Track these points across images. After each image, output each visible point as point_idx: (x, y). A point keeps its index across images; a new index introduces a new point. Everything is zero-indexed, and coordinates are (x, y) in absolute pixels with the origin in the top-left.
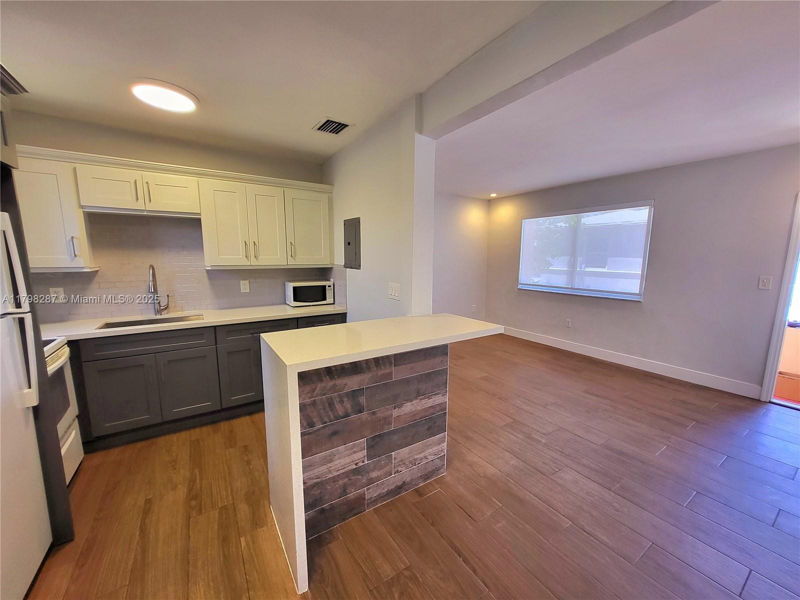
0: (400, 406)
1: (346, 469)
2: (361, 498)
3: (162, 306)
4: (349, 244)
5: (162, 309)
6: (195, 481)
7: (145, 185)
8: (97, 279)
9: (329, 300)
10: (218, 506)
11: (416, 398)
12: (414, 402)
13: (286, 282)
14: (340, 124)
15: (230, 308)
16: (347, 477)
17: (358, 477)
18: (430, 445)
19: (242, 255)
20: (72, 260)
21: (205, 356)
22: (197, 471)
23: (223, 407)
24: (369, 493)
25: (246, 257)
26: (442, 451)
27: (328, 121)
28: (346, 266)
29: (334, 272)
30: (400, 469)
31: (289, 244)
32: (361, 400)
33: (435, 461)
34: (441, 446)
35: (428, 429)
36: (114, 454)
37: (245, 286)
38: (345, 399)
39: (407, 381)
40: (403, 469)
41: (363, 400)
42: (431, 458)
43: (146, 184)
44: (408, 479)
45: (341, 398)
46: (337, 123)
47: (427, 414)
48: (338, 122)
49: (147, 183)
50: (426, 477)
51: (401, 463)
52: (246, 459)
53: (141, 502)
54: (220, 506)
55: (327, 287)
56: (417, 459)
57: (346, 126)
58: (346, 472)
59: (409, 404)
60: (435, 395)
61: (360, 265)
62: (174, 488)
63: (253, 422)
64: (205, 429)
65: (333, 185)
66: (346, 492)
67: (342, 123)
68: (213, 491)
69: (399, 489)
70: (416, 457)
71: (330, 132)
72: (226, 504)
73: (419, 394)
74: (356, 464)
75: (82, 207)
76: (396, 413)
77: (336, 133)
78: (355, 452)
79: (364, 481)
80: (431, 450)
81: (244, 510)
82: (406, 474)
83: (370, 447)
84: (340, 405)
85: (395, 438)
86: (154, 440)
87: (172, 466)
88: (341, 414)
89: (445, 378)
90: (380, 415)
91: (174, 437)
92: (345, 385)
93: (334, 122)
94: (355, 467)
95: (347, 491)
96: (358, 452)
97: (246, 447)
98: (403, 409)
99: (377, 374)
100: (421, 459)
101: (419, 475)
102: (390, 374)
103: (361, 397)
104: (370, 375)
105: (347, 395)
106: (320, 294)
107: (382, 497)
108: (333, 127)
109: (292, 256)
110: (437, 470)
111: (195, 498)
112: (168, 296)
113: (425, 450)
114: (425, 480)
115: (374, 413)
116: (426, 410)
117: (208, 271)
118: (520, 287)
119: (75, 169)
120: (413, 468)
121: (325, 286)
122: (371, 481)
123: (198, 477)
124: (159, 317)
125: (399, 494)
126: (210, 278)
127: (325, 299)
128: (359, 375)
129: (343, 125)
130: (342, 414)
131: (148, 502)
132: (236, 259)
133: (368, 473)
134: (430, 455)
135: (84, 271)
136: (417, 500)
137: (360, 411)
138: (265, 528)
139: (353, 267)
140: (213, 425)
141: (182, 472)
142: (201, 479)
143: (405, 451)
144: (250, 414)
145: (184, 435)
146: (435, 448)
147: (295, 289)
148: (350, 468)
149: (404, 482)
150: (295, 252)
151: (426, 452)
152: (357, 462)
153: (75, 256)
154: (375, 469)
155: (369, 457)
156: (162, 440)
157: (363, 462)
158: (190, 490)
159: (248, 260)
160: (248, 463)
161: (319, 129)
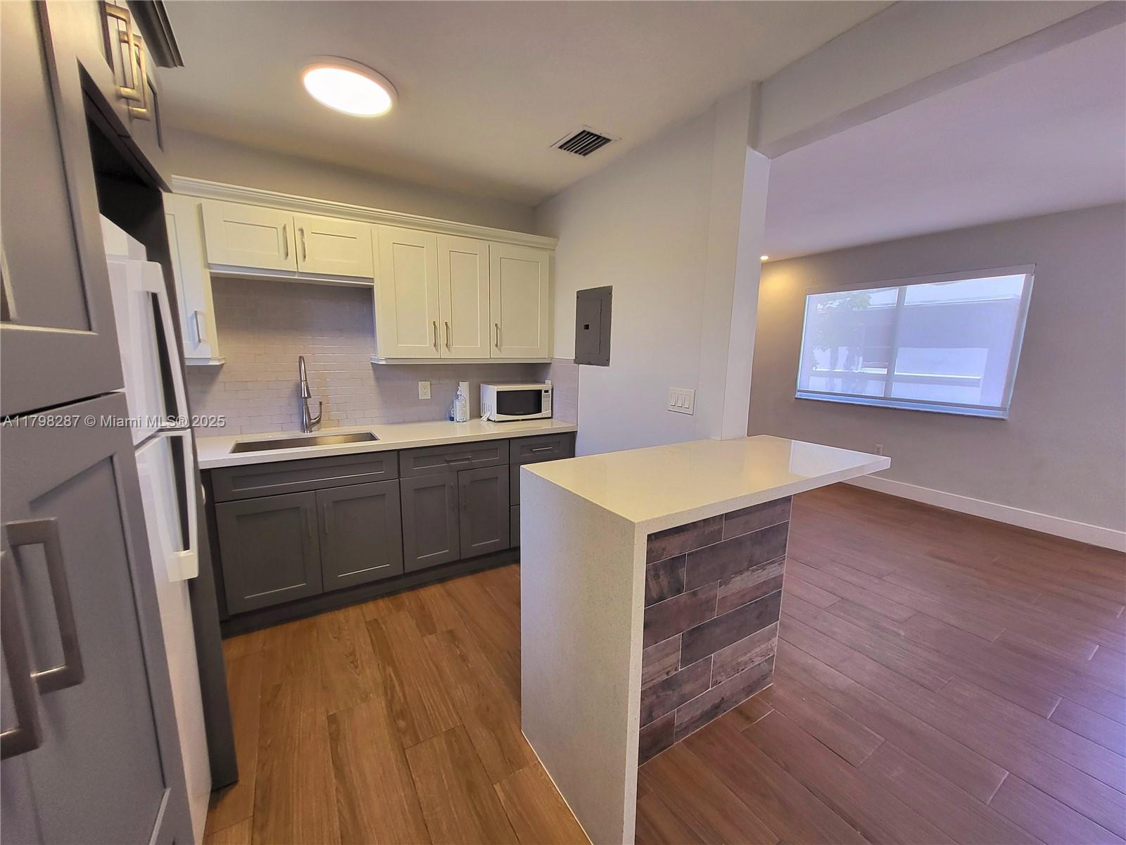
0: (725, 583)
1: (655, 681)
2: (669, 724)
3: (312, 418)
4: (587, 327)
5: (313, 424)
6: (393, 687)
7: (298, 234)
8: (222, 377)
9: (545, 412)
10: (441, 730)
11: (747, 569)
12: (746, 574)
13: (481, 385)
14: (599, 137)
15: (404, 422)
16: (655, 693)
17: (668, 693)
18: (758, 641)
19: (429, 343)
20: (196, 347)
21: (384, 495)
22: (390, 670)
23: (406, 572)
24: (680, 716)
25: (435, 345)
26: (772, 650)
27: (584, 131)
28: (578, 361)
29: (552, 371)
30: (719, 679)
31: (493, 327)
32: (680, 574)
33: (762, 665)
34: (771, 642)
35: (758, 617)
36: (259, 640)
37: (424, 390)
38: (662, 572)
39: (738, 543)
40: (725, 681)
41: (683, 574)
42: (757, 661)
43: (299, 232)
44: (728, 694)
45: (656, 570)
46: (596, 135)
47: (759, 593)
48: (598, 134)
49: (302, 231)
50: (750, 689)
51: (721, 670)
52: (459, 653)
53: (322, 720)
54: (444, 730)
55: (543, 392)
56: (741, 663)
57: (607, 140)
58: (654, 686)
59: (739, 578)
60: (771, 563)
61: (608, 360)
62: (365, 698)
63: (449, 594)
64: (381, 603)
65: (558, 238)
66: (652, 716)
67: (603, 135)
68: (426, 705)
69: (717, 708)
70: (739, 660)
71: (576, 152)
72: (453, 727)
73: (752, 563)
74: (667, 673)
75: (209, 266)
76: (720, 592)
77: (584, 155)
78: (667, 655)
79: (674, 699)
80: (758, 649)
81: (483, 740)
82: (727, 685)
83: (686, 647)
84: (655, 582)
85: (718, 631)
86: (311, 620)
87: (352, 662)
88: (655, 597)
89: (784, 537)
90: (702, 596)
91: (340, 616)
92: (664, 549)
93: (592, 134)
94: (665, 677)
95: (653, 714)
96: (671, 654)
97: (451, 632)
98: (730, 586)
99: (704, 532)
100: (746, 663)
101: (742, 687)
102: (719, 532)
103: (681, 567)
104: (695, 534)
105: (664, 565)
106: (532, 403)
107: (694, 722)
108: (585, 143)
109: (497, 345)
110: (764, 677)
111: (402, 714)
112: (321, 403)
113: (753, 649)
114: (750, 692)
115: (695, 594)
116: (757, 588)
117: (375, 367)
118: (798, 395)
119: (200, 207)
120: (735, 678)
121: (540, 391)
122: (683, 699)
123: (394, 678)
124: (307, 435)
125: (716, 716)
126: (377, 379)
127: (539, 411)
128: (682, 534)
129: (604, 138)
130: (657, 595)
131: (332, 719)
132: (419, 348)
133: (681, 685)
134: (756, 656)
135: (210, 364)
136: (747, 727)
137: (679, 591)
138: (526, 770)
139: (592, 362)
140: (391, 598)
141: (368, 671)
142: (401, 684)
143: (727, 650)
144: (442, 580)
145: (352, 613)
146: (763, 646)
147: (500, 394)
148: (659, 680)
149: (723, 699)
150: (501, 340)
151: (753, 652)
152: (669, 669)
153: (200, 341)
154: (689, 681)
155: (684, 662)
156: (324, 620)
157: (676, 670)
158: (390, 704)
159: (437, 350)
160: (464, 659)
161: (561, 147)
